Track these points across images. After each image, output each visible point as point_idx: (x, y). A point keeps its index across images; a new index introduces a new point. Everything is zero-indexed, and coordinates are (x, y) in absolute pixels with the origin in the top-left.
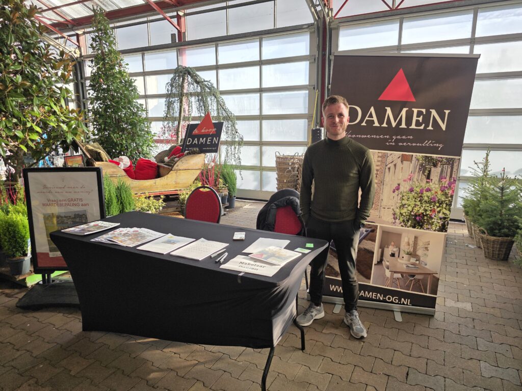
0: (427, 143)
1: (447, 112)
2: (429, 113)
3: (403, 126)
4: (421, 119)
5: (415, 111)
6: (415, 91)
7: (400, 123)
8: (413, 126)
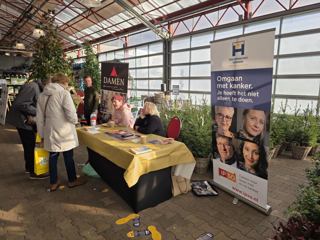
0: (120, 89)
1: (124, 80)
2: (120, 80)
3: (115, 84)
4: (119, 82)
5: (118, 79)
6: (117, 73)
7: (115, 83)
8: (117, 84)
